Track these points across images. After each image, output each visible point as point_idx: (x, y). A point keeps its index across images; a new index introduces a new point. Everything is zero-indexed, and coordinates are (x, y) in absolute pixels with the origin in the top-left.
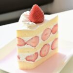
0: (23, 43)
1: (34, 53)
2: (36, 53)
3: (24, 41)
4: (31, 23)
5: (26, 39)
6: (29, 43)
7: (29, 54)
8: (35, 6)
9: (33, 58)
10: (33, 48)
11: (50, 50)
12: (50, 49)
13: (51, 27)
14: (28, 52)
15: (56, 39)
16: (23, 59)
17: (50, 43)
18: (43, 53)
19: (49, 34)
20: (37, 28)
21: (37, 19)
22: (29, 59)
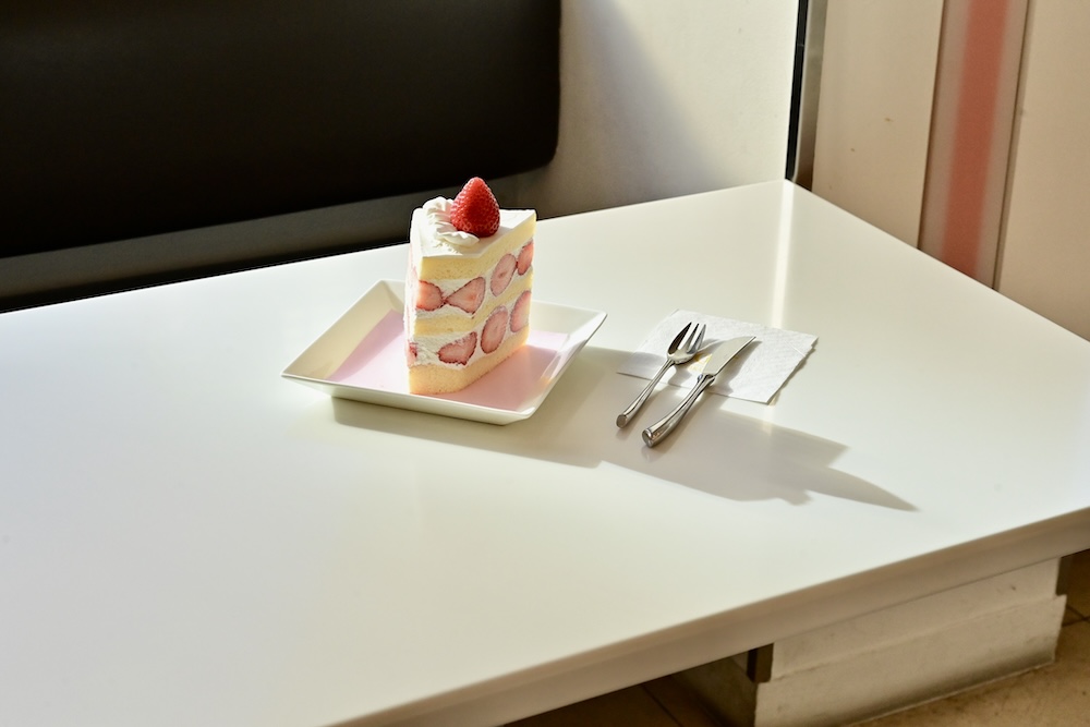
0: (436, 299)
1: (468, 333)
2: (474, 334)
3: (441, 293)
4: (464, 235)
5: (449, 286)
6: (456, 299)
7: (451, 339)
8: (476, 183)
9: (462, 353)
10: (469, 316)
11: (508, 333)
12: (508, 327)
13: (516, 252)
14: (451, 330)
15: (526, 294)
16: (428, 354)
17: (509, 306)
18: (490, 338)
19: (508, 275)
20: (485, 251)
21: (480, 222)
22: (449, 354)
